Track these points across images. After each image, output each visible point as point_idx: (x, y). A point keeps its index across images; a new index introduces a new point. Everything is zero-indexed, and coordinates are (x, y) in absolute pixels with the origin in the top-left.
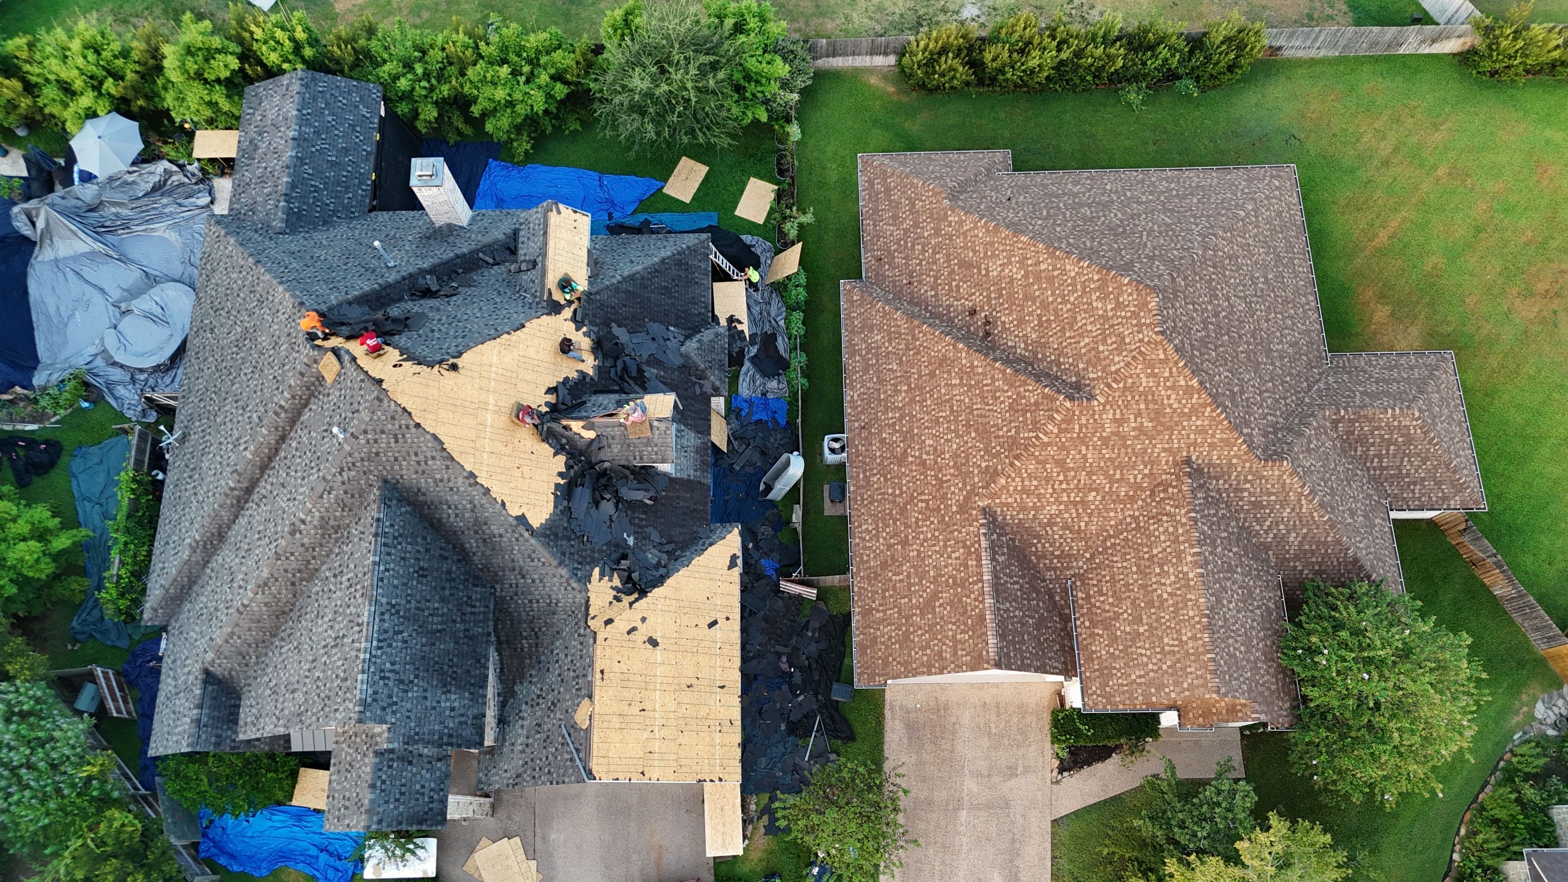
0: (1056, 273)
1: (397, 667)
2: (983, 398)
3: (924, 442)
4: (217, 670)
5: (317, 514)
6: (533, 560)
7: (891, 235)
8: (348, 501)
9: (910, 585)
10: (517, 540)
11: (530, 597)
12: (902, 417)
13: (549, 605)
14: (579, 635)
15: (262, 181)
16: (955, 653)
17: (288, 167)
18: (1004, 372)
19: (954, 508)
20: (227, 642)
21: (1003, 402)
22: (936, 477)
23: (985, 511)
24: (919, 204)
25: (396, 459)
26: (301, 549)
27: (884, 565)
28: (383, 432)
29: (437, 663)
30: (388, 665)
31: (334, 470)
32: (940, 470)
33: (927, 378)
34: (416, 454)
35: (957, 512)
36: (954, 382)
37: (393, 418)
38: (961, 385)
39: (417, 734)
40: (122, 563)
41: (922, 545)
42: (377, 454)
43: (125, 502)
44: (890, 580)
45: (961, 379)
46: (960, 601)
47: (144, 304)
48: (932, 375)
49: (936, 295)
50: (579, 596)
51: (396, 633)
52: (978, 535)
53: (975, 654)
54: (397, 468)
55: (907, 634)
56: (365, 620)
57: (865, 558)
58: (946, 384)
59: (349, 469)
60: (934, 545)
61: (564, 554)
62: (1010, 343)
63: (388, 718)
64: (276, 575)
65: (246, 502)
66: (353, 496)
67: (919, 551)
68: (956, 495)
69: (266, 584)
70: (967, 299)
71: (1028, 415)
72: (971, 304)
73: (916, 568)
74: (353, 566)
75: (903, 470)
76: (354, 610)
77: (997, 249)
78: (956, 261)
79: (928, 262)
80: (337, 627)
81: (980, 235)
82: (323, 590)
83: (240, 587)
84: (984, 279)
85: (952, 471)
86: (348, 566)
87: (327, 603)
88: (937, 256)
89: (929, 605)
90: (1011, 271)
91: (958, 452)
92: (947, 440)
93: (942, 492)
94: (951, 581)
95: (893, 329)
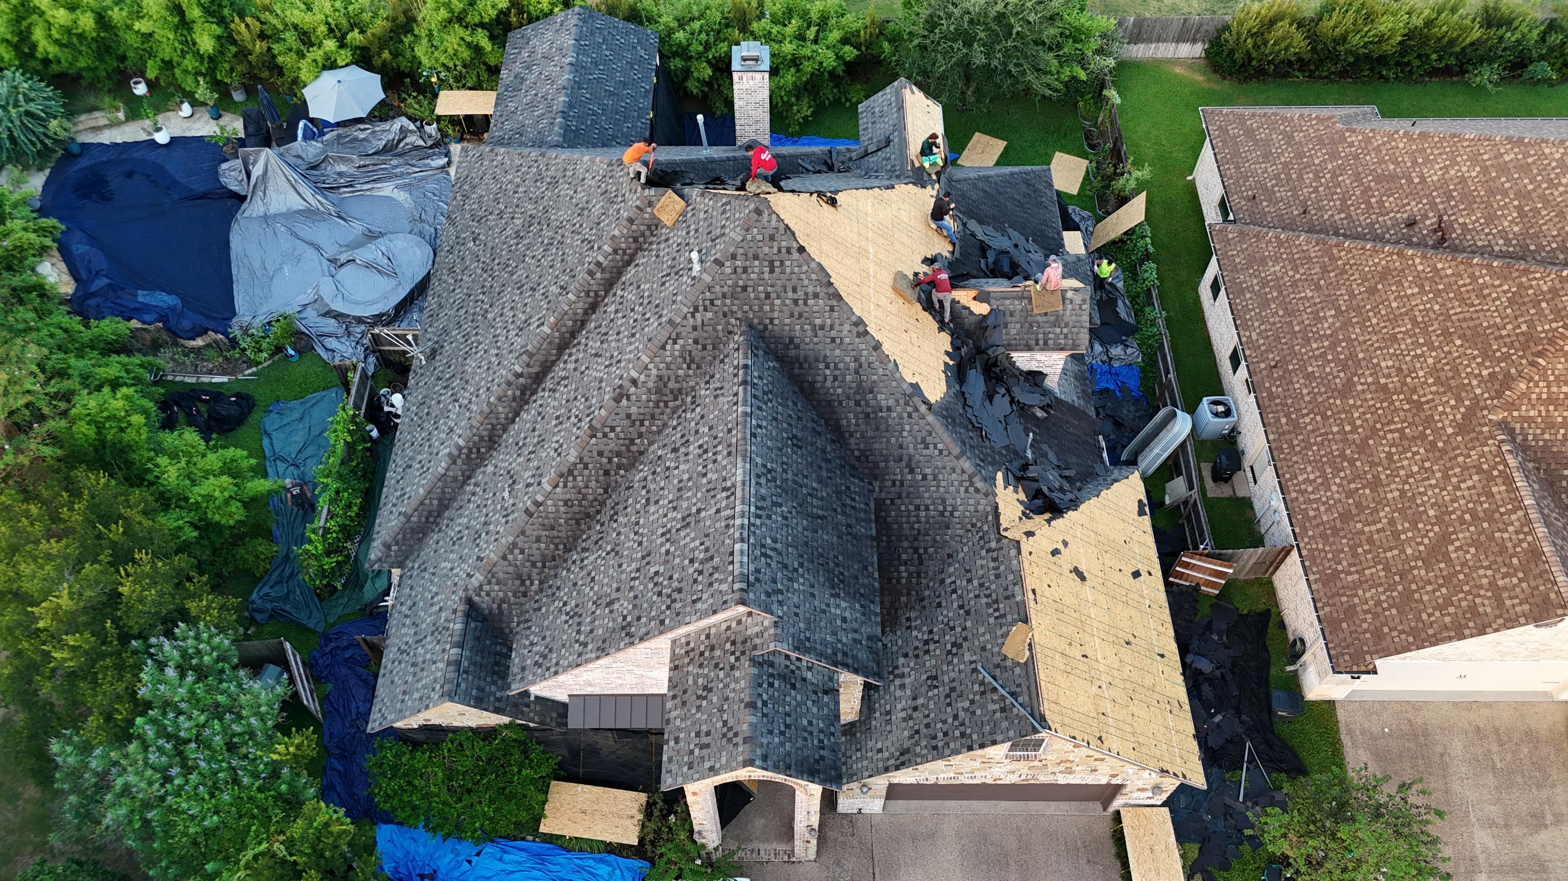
0: (1530, 160)
1: (778, 546)
2: (1462, 300)
3: (1378, 364)
4: (483, 601)
5: (654, 372)
6: (927, 447)
7: (1264, 172)
8: (697, 354)
9: (1396, 535)
10: (910, 416)
11: (917, 502)
12: (1333, 346)
13: (942, 514)
14: (988, 551)
15: (532, 106)
16: (1500, 604)
17: (564, 88)
18: (1489, 266)
19: (1450, 431)
20: (504, 558)
21: (1498, 298)
22: (1408, 400)
23: (1504, 425)
24: (1298, 136)
25: (768, 296)
26: (626, 423)
27: (1346, 517)
28: (756, 257)
29: (821, 555)
30: (769, 541)
31: (685, 310)
32: (1414, 391)
33: (1366, 295)
34: (794, 290)
35: (1456, 434)
36: (1409, 292)
37: (772, 238)
38: (1422, 291)
39: (808, 639)
40: (331, 515)
41: (1405, 482)
42: (744, 288)
43: (340, 446)
44: (1363, 532)
45: (1421, 286)
46: (1491, 538)
47: (370, 253)
48: (1372, 291)
49: (1349, 216)
50: (983, 502)
51: (775, 504)
52: (1500, 453)
53: (1538, 600)
54: (767, 308)
55: (1407, 595)
56: (739, 478)
57: (1311, 513)
58: (1399, 296)
59: (705, 310)
60: (1428, 478)
61: (964, 443)
62: (1480, 244)
63: (774, 607)
64: (586, 460)
65: (534, 392)
66: (704, 348)
67: (1403, 493)
68: (1448, 414)
69: (570, 472)
70: (1399, 212)
71: (1544, 305)
72: (1405, 215)
73: (1401, 511)
74: (706, 430)
75: (1351, 402)
76: (715, 476)
77: (1432, 154)
78: (1370, 178)
79: (1328, 187)
80: (685, 504)
81: (1401, 145)
82: (654, 473)
83: (528, 485)
84: (1419, 187)
85: (1434, 389)
86: (697, 432)
87: (662, 484)
88: (1340, 179)
89: (1437, 552)
90: (1459, 171)
91: (1439, 366)
92: (1416, 356)
93: (1422, 415)
94: (1467, 517)
95: (1296, 256)
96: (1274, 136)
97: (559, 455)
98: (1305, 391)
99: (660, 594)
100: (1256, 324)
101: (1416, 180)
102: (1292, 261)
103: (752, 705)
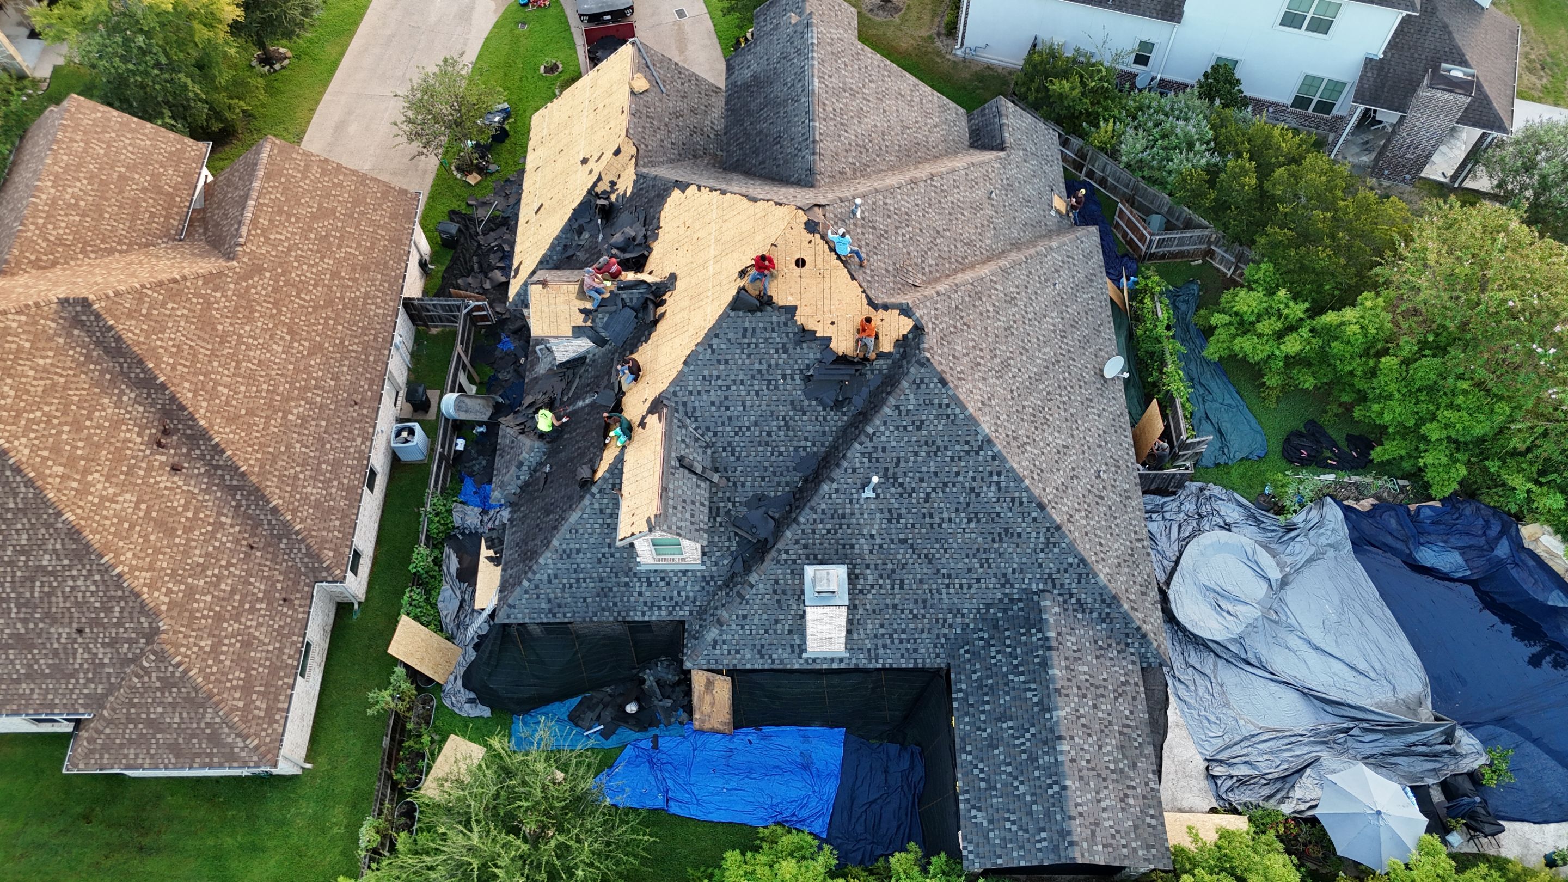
0: (46, 453)
1: (789, 64)
2: (195, 356)
3: (283, 352)
7: (260, 625)
9: (341, 239)
12: (306, 389)
17: (1059, 693)
18: (157, 365)
19: (268, 275)
21: (170, 339)
22: (280, 312)
23: (232, 257)
24: (206, 644)
27: (366, 268)
29: (762, 88)
30: (796, 61)
32: (272, 316)
33: (259, 413)
35: (265, 269)
36: (226, 391)
38: (216, 383)
41: (316, 264)
44: (361, 253)
45: (214, 388)
46: (288, 200)
48: (251, 412)
49: (220, 514)
50: (643, 172)
51: (792, 85)
52: (248, 240)
55: (355, 204)
57: (386, 285)
58: (236, 393)
60: (302, 256)
62: (141, 409)
63: (792, 30)
67: (322, 259)
68: (261, 286)
70: (179, 487)
71: (144, 311)
72: (176, 479)
73: (329, 248)
74: (842, 138)
75: (318, 339)
76: (834, 100)
77: (112, 524)
78: (177, 541)
79: (218, 560)
80: (854, 104)
81: (129, 555)
82: (880, 149)
83: (977, 184)
84: (146, 498)
85: (258, 308)
86: (850, 144)
87: (873, 135)
88: (201, 560)
89: (323, 213)
90: (105, 488)
91: (245, 321)
92: (255, 339)
93: (278, 296)
94: (293, 220)
95: (289, 489)
96: (228, 663)
97: (954, 180)
98: (345, 369)
100: (352, 450)
101: (143, 506)
102: (294, 486)
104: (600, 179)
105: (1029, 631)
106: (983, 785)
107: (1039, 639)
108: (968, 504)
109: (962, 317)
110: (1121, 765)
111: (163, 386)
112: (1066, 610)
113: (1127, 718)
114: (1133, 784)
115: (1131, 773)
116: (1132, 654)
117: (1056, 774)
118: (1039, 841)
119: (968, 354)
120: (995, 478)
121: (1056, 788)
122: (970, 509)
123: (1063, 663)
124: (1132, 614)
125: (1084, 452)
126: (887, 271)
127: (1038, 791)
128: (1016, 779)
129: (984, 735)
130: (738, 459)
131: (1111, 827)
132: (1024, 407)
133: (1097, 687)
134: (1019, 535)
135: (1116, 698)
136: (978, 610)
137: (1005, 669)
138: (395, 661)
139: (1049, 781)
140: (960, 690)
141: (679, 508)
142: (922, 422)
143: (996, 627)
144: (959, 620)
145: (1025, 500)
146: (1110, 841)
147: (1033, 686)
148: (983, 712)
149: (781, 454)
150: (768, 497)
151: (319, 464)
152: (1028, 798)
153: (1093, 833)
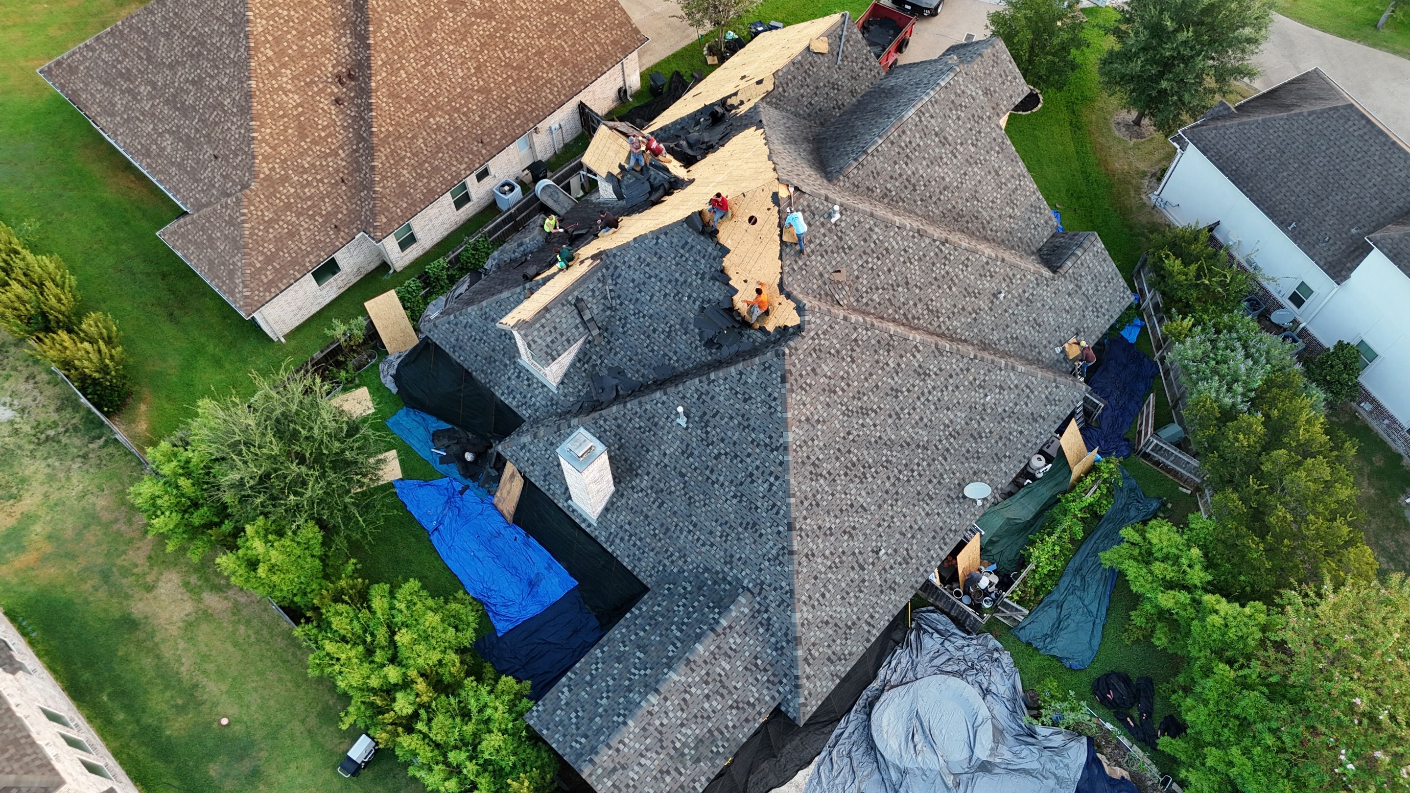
0: (270, 38)
2: (403, 41)
3: (462, 78)
7: (310, 230)
9: (565, 33)
12: (457, 110)
17: (687, 663)
18: (375, 32)
19: (494, 23)
21: (397, 21)
22: (481, 52)
24: (268, 215)
27: (565, 63)
32: (474, 51)
33: (414, 103)
36: (404, 76)
38: (403, 67)
41: (533, 38)
44: (570, 51)
45: (398, 69)
48: (408, 100)
49: (341, 147)
55: (594, 17)
57: (570, 83)
58: (410, 82)
60: (526, 27)
62: (347, 52)
67: (539, 38)
68: (484, 27)
70: (330, 113)
72: (333, 107)
73: (550, 34)
74: (897, 167)
75: (492, 85)
76: (918, 136)
77: (274, 106)
78: (303, 143)
79: (316, 173)
80: (937, 150)
81: (268, 131)
82: (930, 197)
83: (991, 276)
84: (306, 106)
85: (469, 40)
86: (900, 175)
87: (933, 183)
88: (307, 166)
90: (287, 83)
91: (454, 41)
92: (450, 57)
93: (489, 41)
95: (392, 162)
96: (271, 236)
97: (968, 259)
98: (494, 116)
99: (980, 132)
100: (454, 169)
101: (300, 109)
102: (397, 163)
103: (980, 55)
104: (735, 94)
105: (714, 608)
106: (588, 678)
107: (714, 619)
108: (741, 484)
109: (853, 350)
110: (686, 751)
111: (368, 47)
112: (753, 617)
113: (727, 727)
114: (683, 771)
115: (689, 763)
116: (778, 691)
117: (630, 711)
118: (577, 742)
119: (830, 378)
120: (772, 479)
121: (621, 719)
122: (740, 488)
123: (712, 648)
124: (801, 663)
125: (879, 525)
126: (821, 275)
127: (610, 712)
128: (608, 692)
129: (622, 649)
130: (624, 333)
131: (633, 779)
132: (849, 452)
133: (723, 687)
134: (761, 535)
135: (731, 707)
136: (698, 566)
137: (676, 619)
138: (364, 312)
139: (622, 712)
140: (640, 609)
141: (547, 329)
142: (750, 398)
143: (700, 588)
144: (681, 563)
145: (782, 512)
146: (622, 786)
147: (679, 645)
148: (636, 634)
149: (653, 351)
150: (625, 375)
151: (425, 161)
152: (600, 710)
153: (614, 770)
